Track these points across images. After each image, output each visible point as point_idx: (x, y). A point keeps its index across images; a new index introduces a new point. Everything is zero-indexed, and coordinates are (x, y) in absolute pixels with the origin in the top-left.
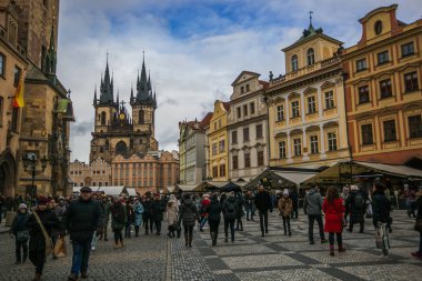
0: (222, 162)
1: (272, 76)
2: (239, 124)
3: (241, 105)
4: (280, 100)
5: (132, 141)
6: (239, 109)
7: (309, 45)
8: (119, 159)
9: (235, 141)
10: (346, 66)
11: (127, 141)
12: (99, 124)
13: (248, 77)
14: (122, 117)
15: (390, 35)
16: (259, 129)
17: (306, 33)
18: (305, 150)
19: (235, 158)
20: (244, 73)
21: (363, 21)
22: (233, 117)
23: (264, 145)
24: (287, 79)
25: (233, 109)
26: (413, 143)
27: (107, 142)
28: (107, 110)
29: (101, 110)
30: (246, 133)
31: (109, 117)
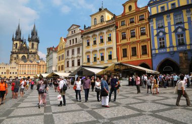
0: (62, 64)
1: (85, 27)
2: (70, 47)
3: (71, 39)
4: (88, 37)
5: (28, 56)
6: (70, 41)
7: (101, 14)
8: (22, 62)
9: (68, 55)
10: (117, 23)
11: (26, 55)
12: (14, 48)
13: (75, 27)
14: (24, 45)
15: (135, 11)
16: (79, 50)
17: (100, 10)
18: (98, 59)
19: (68, 62)
20: (73, 25)
21: (124, 5)
22: (68, 44)
23: (80, 57)
24: (92, 28)
25: (68, 41)
26: (143, 57)
28: (18, 42)
29: (15, 42)
30: (73, 51)
31: (19, 45)
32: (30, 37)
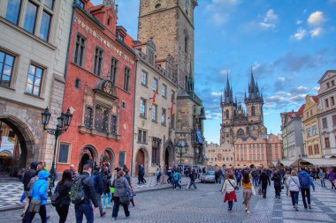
2: (327, 112)
3: (328, 97)
5: (248, 128)
6: (327, 100)
8: (239, 141)
11: (244, 128)
12: (225, 118)
13: (332, 74)
14: (240, 112)
19: (327, 139)
20: (328, 71)
22: (322, 107)
25: (322, 101)
27: (231, 130)
28: (229, 108)
29: (225, 109)
31: (230, 113)
32: (248, 96)
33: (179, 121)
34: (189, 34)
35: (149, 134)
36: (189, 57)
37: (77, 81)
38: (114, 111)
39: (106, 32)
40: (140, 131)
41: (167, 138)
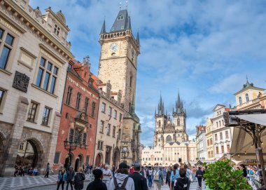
0: (212, 149)
2: (217, 130)
3: (218, 121)
5: (174, 135)
6: (217, 123)
7: (246, 92)
8: (167, 145)
9: (216, 139)
10: (263, 103)
11: (172, 135)
12: (158, 126)
13: (220, 107)
14: (169, 122)
16: (227, 133)
17: (245, 86)
19: (217, 148)
22: (215, 126)
27: (162, 136)
28: (161, 119)
29: (158, 119)
30: (221, 135)
31: (162, 123)
32: (175, 111)
33: (123, 134)
34: (133, 74)
35: (104, 144)
36: (132, 90)
37: (67, 114)
38: (85, 130)
39: (84, 82)
40: (99, 142)
41: (115, 146)
